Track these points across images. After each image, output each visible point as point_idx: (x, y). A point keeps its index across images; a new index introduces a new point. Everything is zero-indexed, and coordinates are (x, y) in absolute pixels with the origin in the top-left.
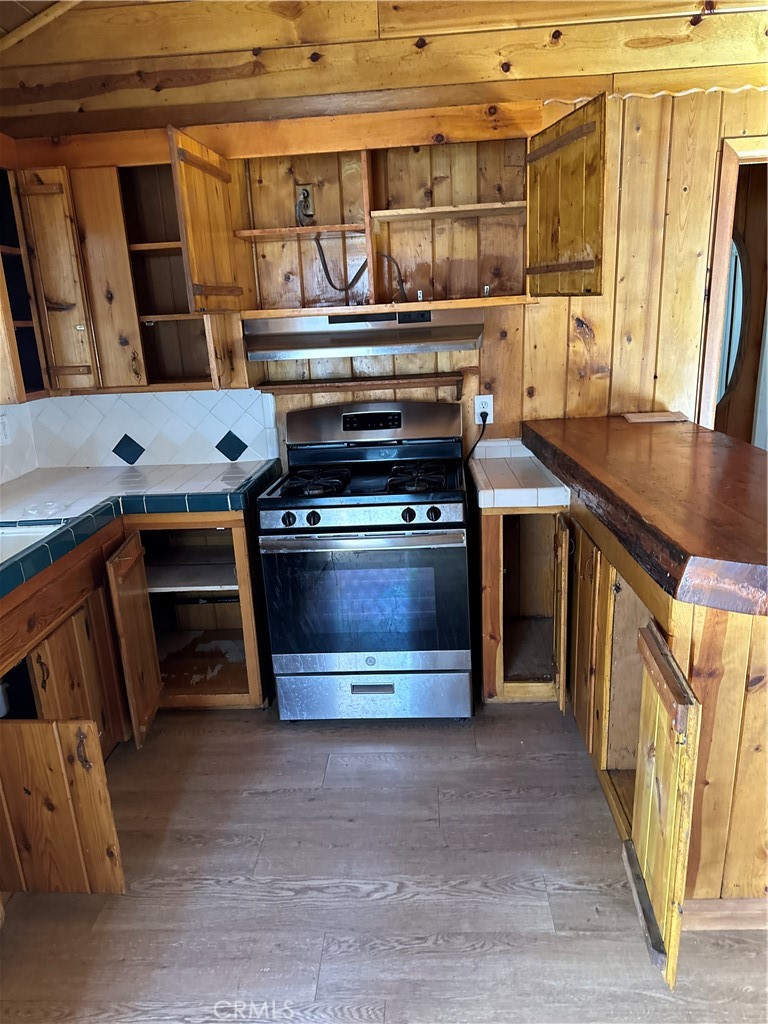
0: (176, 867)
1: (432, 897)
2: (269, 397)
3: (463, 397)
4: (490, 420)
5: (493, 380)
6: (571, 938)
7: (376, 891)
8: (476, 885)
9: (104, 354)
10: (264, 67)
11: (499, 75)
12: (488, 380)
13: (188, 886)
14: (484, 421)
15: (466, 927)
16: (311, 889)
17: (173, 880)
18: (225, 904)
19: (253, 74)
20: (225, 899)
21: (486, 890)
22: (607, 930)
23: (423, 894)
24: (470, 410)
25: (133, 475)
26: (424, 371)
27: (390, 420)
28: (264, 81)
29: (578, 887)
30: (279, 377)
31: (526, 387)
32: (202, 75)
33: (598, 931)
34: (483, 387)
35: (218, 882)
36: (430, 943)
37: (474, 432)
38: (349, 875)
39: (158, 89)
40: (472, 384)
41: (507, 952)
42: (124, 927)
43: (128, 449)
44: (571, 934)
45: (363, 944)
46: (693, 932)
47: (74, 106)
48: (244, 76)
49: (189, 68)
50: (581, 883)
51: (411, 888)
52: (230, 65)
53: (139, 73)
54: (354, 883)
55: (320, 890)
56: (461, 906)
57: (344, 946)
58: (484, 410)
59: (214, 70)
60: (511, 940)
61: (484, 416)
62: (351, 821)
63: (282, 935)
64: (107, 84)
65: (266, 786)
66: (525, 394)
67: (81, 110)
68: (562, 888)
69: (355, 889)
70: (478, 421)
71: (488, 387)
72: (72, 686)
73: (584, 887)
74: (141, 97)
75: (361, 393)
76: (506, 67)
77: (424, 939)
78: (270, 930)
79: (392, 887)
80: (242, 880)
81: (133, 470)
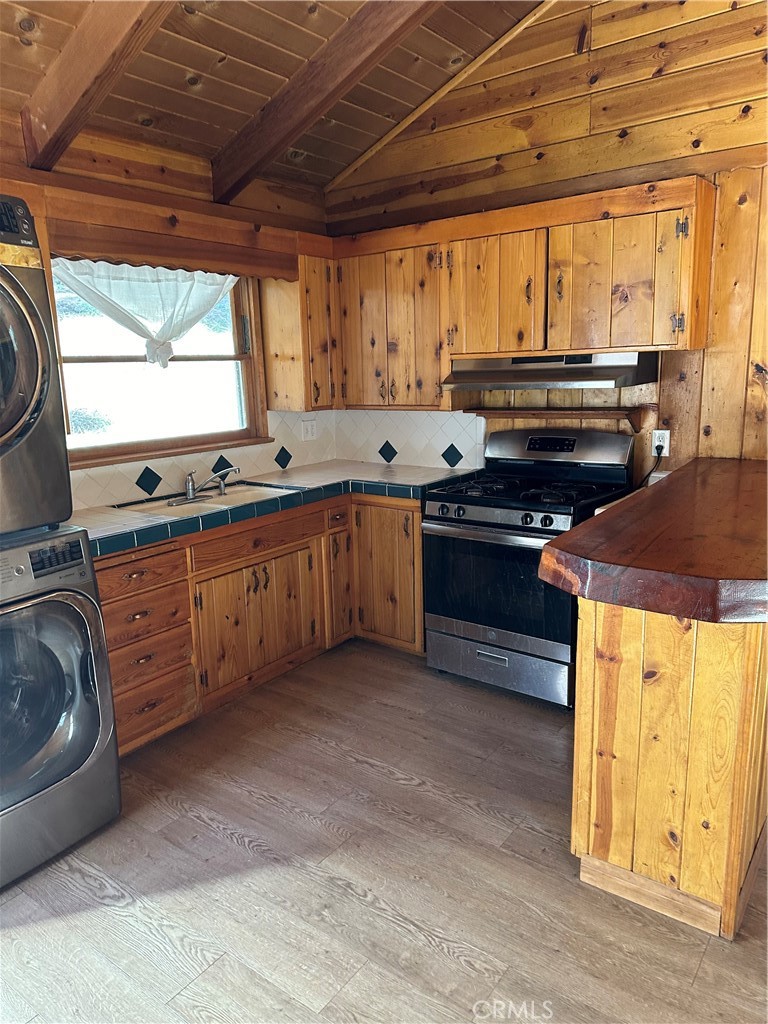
0: (304, 724)
1: (437, 797)
2: (482, 420)
3: (643, 431)
4: (665, 453)
5: (671, 417)
6: (507, 855)
7: (405, 779)
8: (472, 803)
9: (365, 383)
10: (503, 168)
11: (688, 152)
12: (666, 416)
13: (303, 735)
14: (659, 454)
15: (442, 820)
16: (367, 763)
17: (298, 730)
18: (315, 751)
19: (495, 174)
20: (316, 749)
21: (476, 808)
22: (539, 862)
23: (432, 792)
24: (648, 443)
25: (389, 470)
26: (607, 405)
27: (566, 445)
28: (502, 178)
29: (545, 833)
30: (491, 405)
31: (702, 425)
32: (460, 180)
33: (530, 860)
34: (661, 422)
35: (320, 739)
36: (410, 818)
37: (650, 463)
38: (395, 765)
39: (432, 193)
40: (651, 419)
41: (455, 842)
42: (257, 742)
43: (388, 452)
44: (509, 853)
45: (372, 801)
46: (605, 892)
47: (380, 209)
48: (490, 176)
49: (453, 174)
50: (550, 832)
51: (429, 786)
52: (479, 170)
53: (421, 183)
54: (395, 770)
55: (372, 766)
56: (450, 808)
57: (359, 798)
58: (661, 444)
59: (468, 174)
60: (463, 839)
61: (660, 448)
62: (425, 738)
63: (331, 778)
64: (401, 192)
65: (390, 702)
66: (702, 432)
67: (385, 212)
68: (533, 829)
69: (392, 773)
70: (654, 453)
71: (665, 423)
72: (289, 596)
73: (549, 834)
74: (421, 199)
75: (553, 421)
76: (696, 144)
77: (409, 814)
78: (326, 773)
79: (417, 781)
80: (333, 744)
81: (389, 467)
